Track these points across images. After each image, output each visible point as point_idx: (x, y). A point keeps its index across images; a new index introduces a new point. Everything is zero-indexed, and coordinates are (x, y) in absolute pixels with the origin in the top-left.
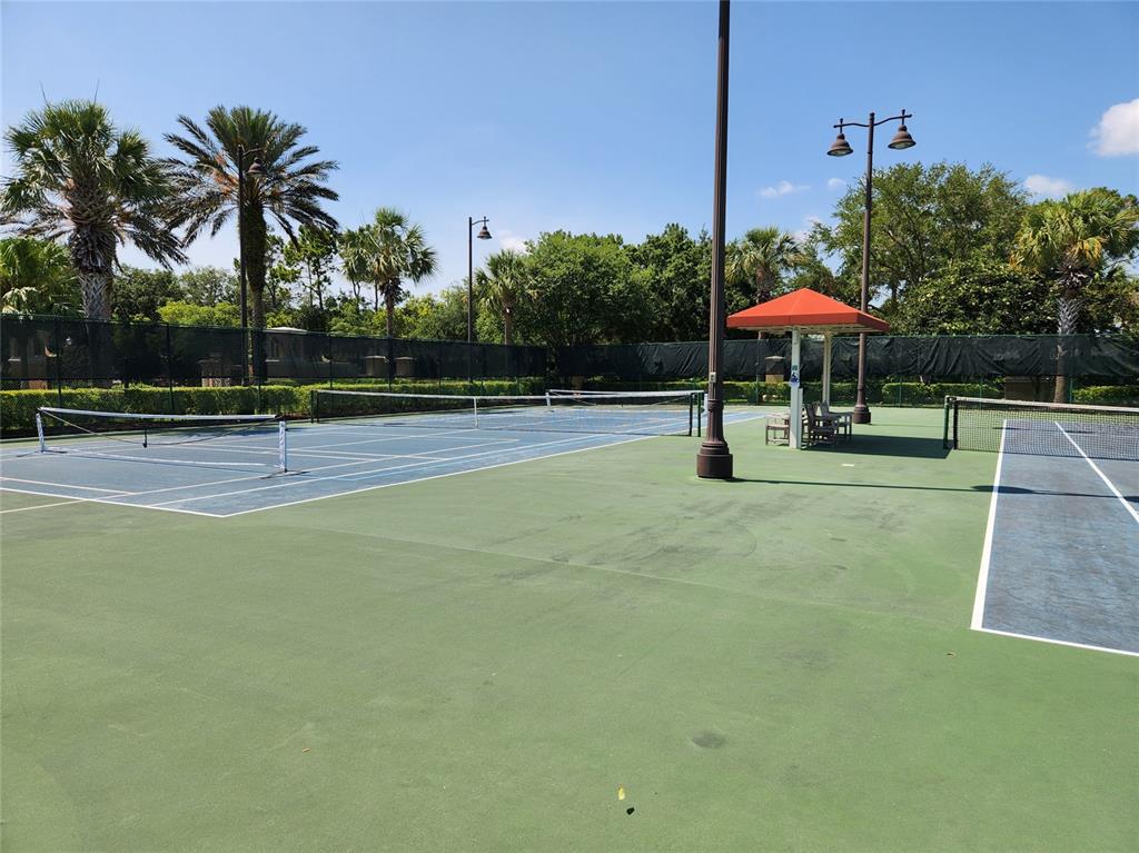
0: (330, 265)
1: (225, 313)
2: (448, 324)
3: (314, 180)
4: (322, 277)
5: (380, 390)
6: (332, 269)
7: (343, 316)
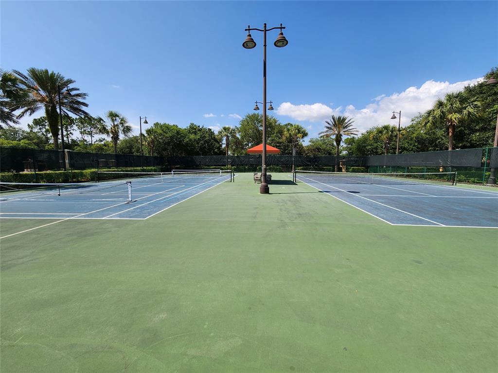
0: (72, 128)
1: (25, 144)
2: (122, 149)
3: (80, 99)
4: (69, 132)
5: (114, 171)
6: (73, 130)
7: (79, 146)
